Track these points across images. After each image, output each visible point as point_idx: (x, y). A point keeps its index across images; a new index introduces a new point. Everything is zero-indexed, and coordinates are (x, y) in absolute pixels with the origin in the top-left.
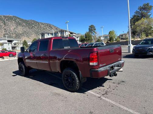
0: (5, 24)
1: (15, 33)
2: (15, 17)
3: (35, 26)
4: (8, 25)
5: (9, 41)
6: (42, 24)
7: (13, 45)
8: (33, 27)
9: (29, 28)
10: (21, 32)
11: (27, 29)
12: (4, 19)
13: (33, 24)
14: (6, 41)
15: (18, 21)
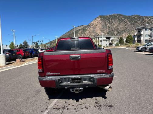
0: (109, 23)
1: (117, 31)
2: (119, 15)
3: (138, 20)
4: (112, 24)
5: (107, 38)
6: (147, 17)
7: (110, 41)
8: (135, 22)
9: (131, 24)
10: (122, 29)
11: (128, 25)
12: (110, 18)
13: (136, 19)
14: (105, 38)
15: (121, 19)
